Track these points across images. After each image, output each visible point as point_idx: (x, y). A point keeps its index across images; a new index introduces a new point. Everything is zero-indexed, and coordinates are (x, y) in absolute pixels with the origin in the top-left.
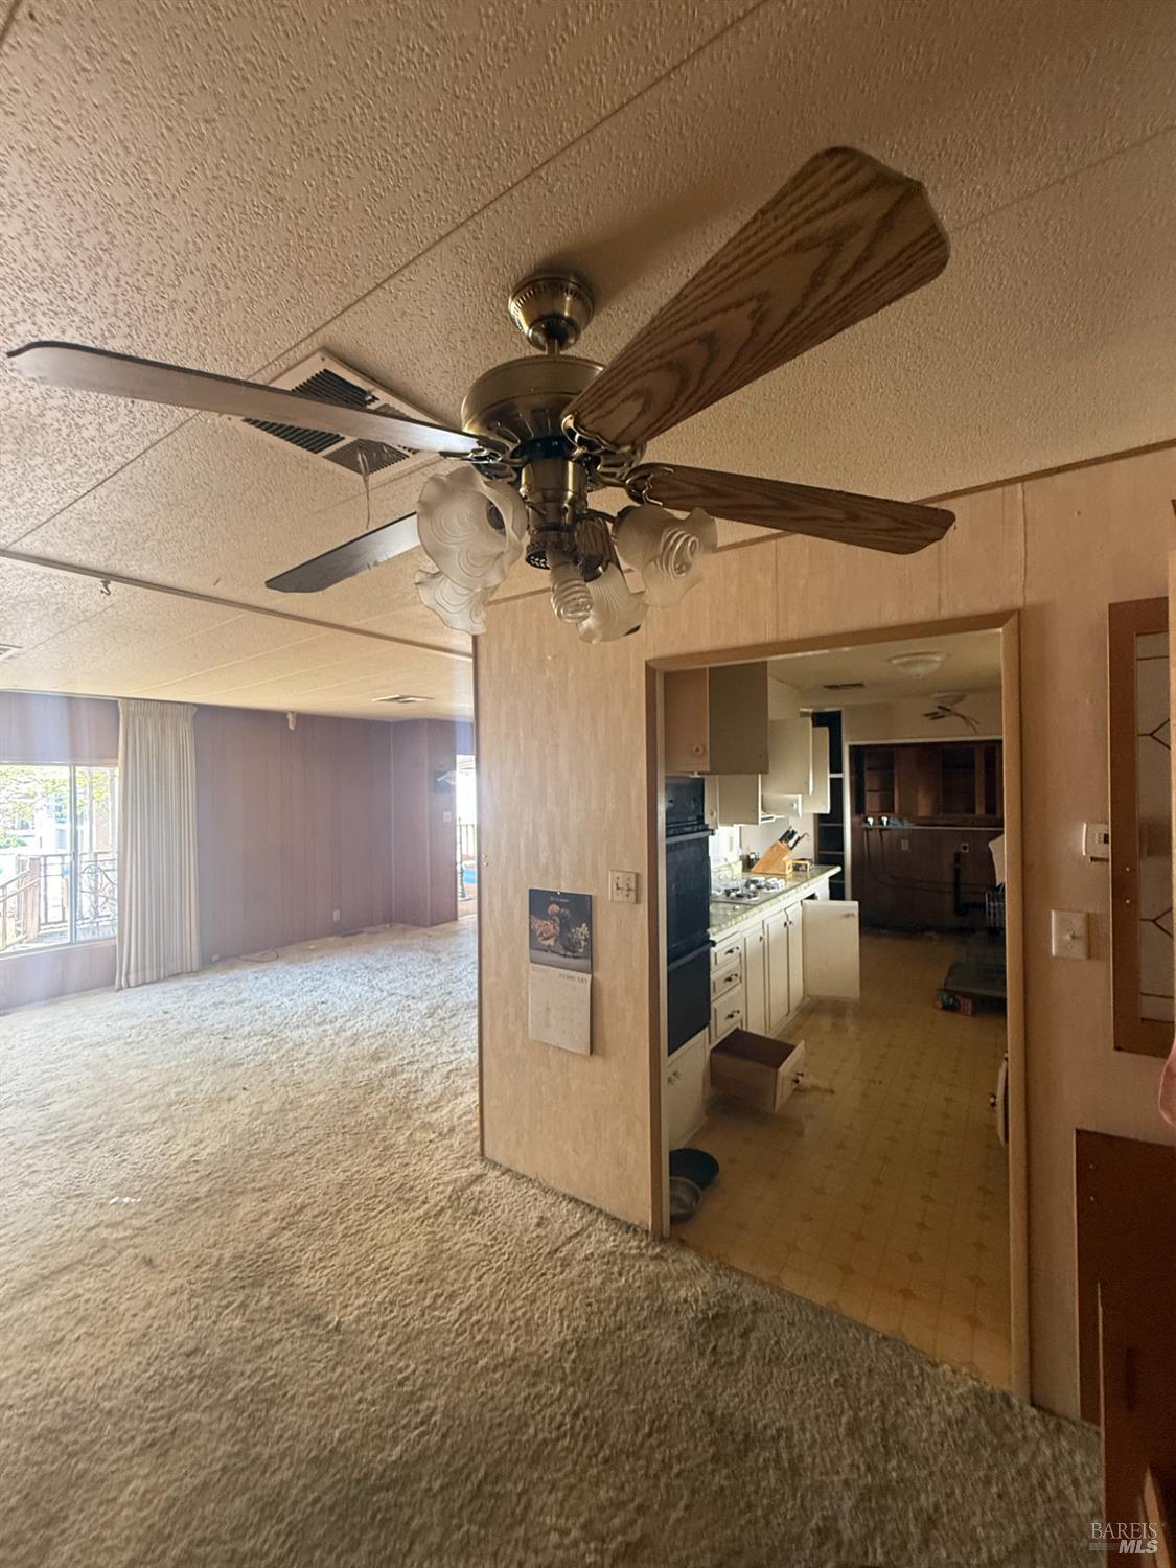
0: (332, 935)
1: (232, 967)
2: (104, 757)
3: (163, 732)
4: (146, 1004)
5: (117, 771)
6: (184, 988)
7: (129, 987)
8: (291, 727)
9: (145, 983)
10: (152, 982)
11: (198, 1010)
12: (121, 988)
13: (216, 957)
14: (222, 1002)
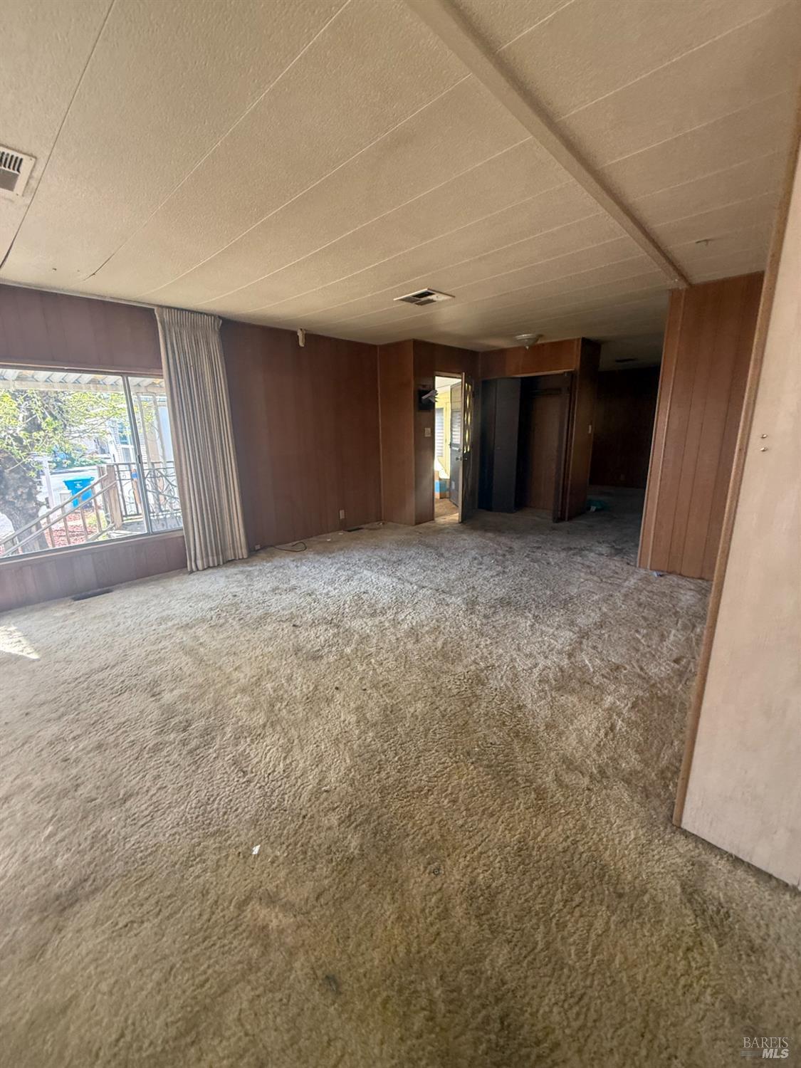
0: (340, 530)
1: (272, 556)
2: (150, 366)
3: (197, 343)
4: (216, 587)
5: (163, 382)
6: (242, 572)
7: (198, 570)
8: (301, 344)
9: (209, 567)
10: (214, 567)
11: (259, 595)
12: (192, 572)
13: (258, 547)
14: (277, 588)
